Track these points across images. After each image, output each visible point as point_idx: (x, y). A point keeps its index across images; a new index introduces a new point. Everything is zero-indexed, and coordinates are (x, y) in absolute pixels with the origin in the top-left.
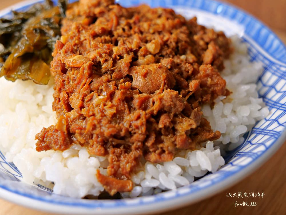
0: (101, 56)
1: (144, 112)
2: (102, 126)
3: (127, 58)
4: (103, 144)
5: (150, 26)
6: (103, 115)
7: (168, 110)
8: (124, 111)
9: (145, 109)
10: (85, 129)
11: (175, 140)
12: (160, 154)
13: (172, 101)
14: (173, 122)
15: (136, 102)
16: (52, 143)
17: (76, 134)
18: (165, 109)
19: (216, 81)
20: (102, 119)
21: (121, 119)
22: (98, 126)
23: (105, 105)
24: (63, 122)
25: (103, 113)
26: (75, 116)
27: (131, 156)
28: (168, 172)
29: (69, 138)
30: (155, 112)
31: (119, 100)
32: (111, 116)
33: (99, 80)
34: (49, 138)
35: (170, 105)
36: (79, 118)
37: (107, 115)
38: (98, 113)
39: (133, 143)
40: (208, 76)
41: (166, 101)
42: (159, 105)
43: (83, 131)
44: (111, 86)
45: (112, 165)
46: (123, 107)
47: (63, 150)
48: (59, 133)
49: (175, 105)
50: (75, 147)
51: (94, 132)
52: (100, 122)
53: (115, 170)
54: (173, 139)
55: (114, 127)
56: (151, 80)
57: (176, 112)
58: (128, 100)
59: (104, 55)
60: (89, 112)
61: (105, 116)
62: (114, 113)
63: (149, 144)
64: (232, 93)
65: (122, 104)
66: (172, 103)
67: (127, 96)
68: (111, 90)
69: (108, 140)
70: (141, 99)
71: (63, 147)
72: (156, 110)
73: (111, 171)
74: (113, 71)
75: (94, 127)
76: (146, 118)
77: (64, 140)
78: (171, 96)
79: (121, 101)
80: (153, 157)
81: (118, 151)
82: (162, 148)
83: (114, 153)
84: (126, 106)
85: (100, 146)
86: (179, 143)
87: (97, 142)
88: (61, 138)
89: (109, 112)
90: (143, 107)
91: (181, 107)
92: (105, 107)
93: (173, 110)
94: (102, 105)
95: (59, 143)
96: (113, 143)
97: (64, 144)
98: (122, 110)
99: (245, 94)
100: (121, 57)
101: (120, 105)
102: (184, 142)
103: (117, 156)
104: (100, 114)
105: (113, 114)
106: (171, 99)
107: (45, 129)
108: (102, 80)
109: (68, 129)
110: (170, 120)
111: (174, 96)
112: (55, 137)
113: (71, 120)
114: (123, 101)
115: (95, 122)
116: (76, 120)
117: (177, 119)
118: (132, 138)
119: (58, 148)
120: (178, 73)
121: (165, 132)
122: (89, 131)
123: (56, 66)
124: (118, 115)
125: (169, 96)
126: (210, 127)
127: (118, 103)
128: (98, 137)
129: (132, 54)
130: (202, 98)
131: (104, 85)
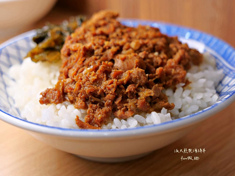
0: (95, 45)
1: (116, 80)
2: (85, 86)
3: (114, 49)
4: (85, 100)
5: (137, 34)
6: (88, 80)
7: (134, 81)
8: (103, 79)
9: (118, 79)
10: (74, 89)
11: (137, 102)
12: (124, 111)
13: (138, 75)
14: (137, 90)
15: (112, 74)
16: (51, 98)
17: (68, 93)
18: (133, 80)
19: (178, 71)
20: (86, 82)
21: (100, 84)
22: (82, 86)
23: (90, 74)
24: (60, 84)
25: (88, 79)
26: (70, 81)
27: (103, 110)
28: (129, 125)
29: (63, 96)
30: (125, 82)
31: (101, 71)
32: (93, 81)
33: (90, 58)
34: (49, 95)
35: (136, 77)
36: (72, 83)
37: (90, 80)
38: (84, 78)
39: (106, 101)
40: (172, 67)
41: (133, 74)
42: (128, 77)
43: (72, 91)
44: (97, 63)
45: (89, 115)
46: (102, 76)
47: (57, 104)
48: (56, 92)
49: (140, 78)
50: (66, 103)
51: (80, 91)
52: (84, 84)
53: (90, 119)
54: (135, 102)
55: (94, 87)
56: (127, 63)
57: (140, 83)
58: (107, 72)
59: (97, 45)
60: (78, 78)
61: (89, 80)
62: (96, 79)
63: (117, 102)
64: (191, 82)
65: (102, 74)
66: (138, 76)
67: (107, 69)
68: (96, 65)
69: (88, 97)
70: (116, 72)
71: (57, 101)
72: (125, 80)
73: (87, 119)
74: (101, 55)
75: (80, 87)
76: (117, 84)
77: (59, 96)
78: (138, 72)
79: (102, 73)
80: (119, 113)
81: (94, 106)
82: (126, 107)
83: (91, 107)
84: (105, 75)
85: (82, 101)
86: (139, 104)
87: (81, 98)
88: (57, 95)
89: (92, 78)
90: (117, 78)
91: (144, 80)
92: (90, 76)
93: (138, 81)
94: (88, 74)
95: (55, 98)
96: (92, 100)
97: (58, 99)
98: (102, 78)
99: (202, 86)
100: (110, 48)
101: (101, 75)
102: (143, 104)
103: (93, 109)
104: (85, 78)
105: (94, 80)
106: (137, 74)
107: (48, 89)
108: (92, 59)
109: (63, 89)
110: (135, 88)
111: (140, 72)
112: (53, 94)
113: (66, 83)
114: (104, 72)
115: (81, 83)
116: (70, 84)
117: (141, 89)
118: (105, 97)
119: (54, 101)
120: (149, 62)
121: (130, 96)
122: (76, 91)
123: (64, 51)
124: (98, 81)
125: (137, 72)
126: (167, 100)
127: (99, 73)
128: (81, 95)
129: (118, 48)
130: (166, 82)
131: (93, 62)
